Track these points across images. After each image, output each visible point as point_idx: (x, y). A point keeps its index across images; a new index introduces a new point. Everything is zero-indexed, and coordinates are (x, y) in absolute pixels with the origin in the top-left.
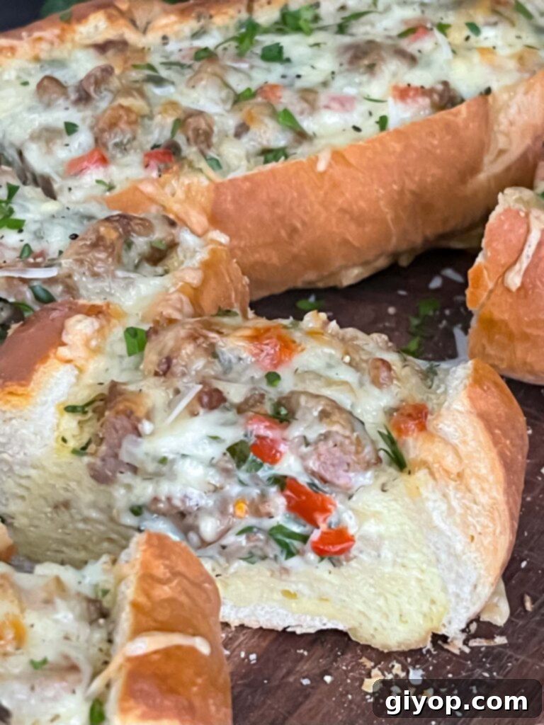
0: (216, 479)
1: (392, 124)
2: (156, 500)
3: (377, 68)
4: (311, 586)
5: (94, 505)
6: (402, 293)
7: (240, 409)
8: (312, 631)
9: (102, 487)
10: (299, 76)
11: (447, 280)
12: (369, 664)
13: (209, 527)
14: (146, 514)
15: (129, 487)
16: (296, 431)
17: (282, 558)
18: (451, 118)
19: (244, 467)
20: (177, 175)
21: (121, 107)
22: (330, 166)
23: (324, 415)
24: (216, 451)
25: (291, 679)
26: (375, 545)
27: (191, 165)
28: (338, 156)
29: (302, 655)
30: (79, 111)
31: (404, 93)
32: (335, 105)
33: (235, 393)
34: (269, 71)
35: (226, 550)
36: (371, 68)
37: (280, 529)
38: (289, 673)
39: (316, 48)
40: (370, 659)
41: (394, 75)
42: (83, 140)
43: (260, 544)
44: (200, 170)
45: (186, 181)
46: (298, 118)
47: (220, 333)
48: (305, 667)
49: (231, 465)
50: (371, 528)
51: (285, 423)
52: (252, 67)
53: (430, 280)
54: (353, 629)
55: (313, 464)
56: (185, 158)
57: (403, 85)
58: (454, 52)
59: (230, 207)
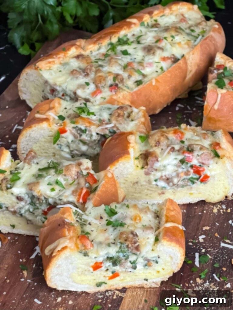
0: (176, 169)
1: (165, 68)
2: (162, 176)
3: (155, 53)
4: (197, 190)
5: (145, 181)
6: (170, 113)
7: (179, 151)
8: (196, 202)
9: (148, 176)
10: (135, 59)
11: (180, 107)
12: (212, 206)
13: (175, 180)
14: (158, 180)
15: (154, 175)
16: (195, 153)
17: (191, 184)
18: (179, 65)
19: (184, 164)
20: (120, 92)
21: (100, 76)
22: (156, 83)
23: (201, 149)
24: (176, 162)
25: (196, 214)
26: (214, 177)
27: (122, 89)
28: (157, 81)
29: (196, 208)
30: (86, 78)
31: (164, 59)
32: (148, 65)
33: (177, 147)
34: (126, 58)
35: (178, 186)
36: (154, 54)
37: (192, 178)
38: (195, 213)
39: (135, 49)
40: (212, 205)
41: (159, 54)
42: (92, 87)
43: (186, 182)
44: (125, 90)
45: (122, 94)
46: (141, 71)
47: (167, 133)
48: (198, 210)
49: (180, 164)
50: (213, 173)
51: (192, 152)
52: (122, 58)
53: (175, 108)
54: (207, 199)
55: (200, 160)
56: (119, 87)
57: (163, 57)
58: (171, 45)
59: (135, 98)
